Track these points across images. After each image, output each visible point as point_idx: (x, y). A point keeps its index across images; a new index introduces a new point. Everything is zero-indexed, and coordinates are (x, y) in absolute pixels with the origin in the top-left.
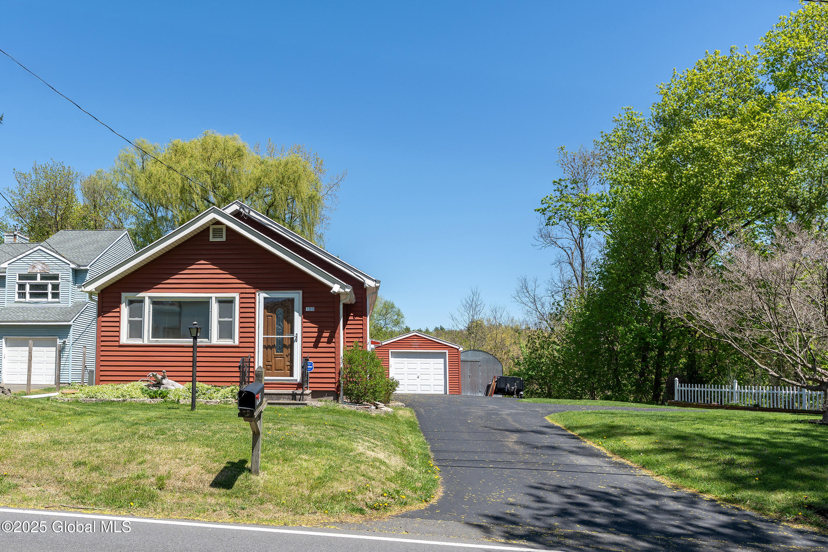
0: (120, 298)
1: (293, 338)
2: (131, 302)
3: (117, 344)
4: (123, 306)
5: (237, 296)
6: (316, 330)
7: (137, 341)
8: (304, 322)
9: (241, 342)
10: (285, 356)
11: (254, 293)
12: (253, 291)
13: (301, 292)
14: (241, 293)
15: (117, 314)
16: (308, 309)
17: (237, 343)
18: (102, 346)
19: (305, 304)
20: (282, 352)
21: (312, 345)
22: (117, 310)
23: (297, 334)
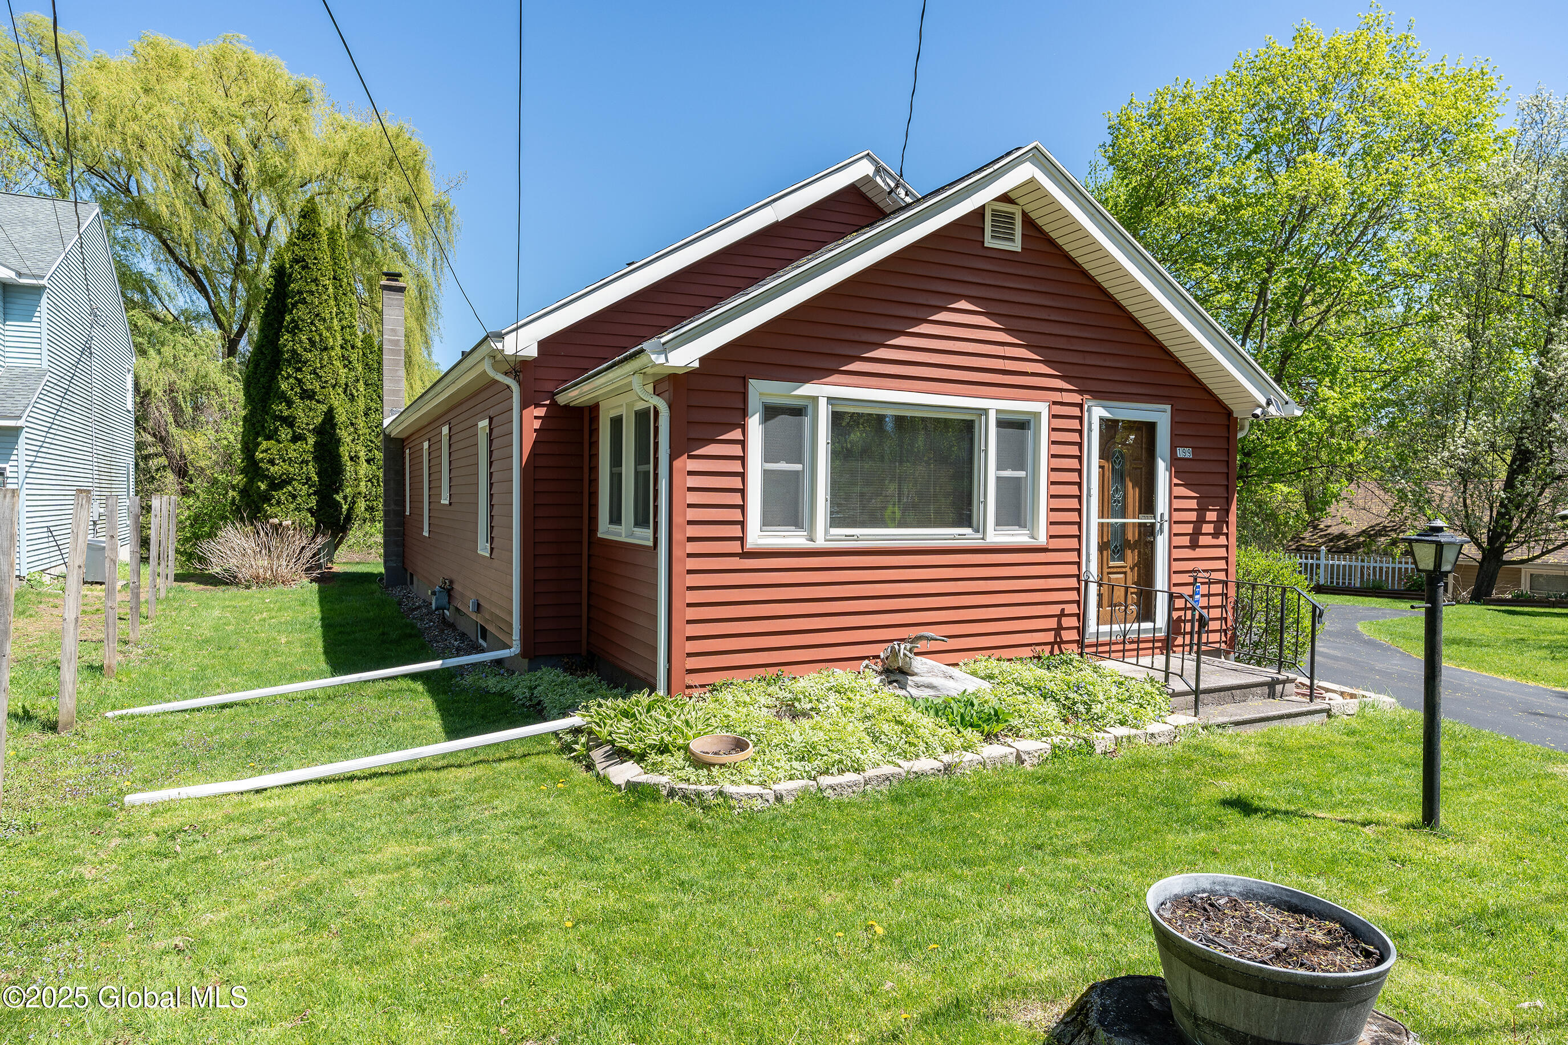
0: (744, 396)
1: (1153, 525)
2: (771, 412)
3: (735, 547)
4: (754, 424)
5: (1042, 408)
6: (1193, 504)
7: (793, 539)
8: (1176, 485)
9: (1051, 537)
10: (1128, 569)
11: (1081, 406)
12: (1076, 398)
13: (1168, 407)
14: (1055, 403)
15: (736, 450)
16: (1181, 453)
17: (1042, 539)
18: (689, 555)
19: (1177, 439)
20: (1122, 558)
21: (1186, 541)
22: (736, 434)
23: (1162, 515)
